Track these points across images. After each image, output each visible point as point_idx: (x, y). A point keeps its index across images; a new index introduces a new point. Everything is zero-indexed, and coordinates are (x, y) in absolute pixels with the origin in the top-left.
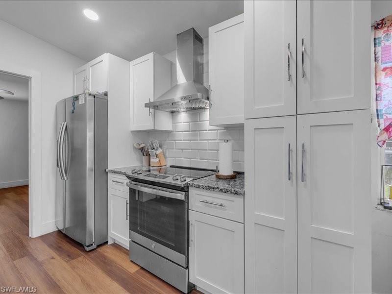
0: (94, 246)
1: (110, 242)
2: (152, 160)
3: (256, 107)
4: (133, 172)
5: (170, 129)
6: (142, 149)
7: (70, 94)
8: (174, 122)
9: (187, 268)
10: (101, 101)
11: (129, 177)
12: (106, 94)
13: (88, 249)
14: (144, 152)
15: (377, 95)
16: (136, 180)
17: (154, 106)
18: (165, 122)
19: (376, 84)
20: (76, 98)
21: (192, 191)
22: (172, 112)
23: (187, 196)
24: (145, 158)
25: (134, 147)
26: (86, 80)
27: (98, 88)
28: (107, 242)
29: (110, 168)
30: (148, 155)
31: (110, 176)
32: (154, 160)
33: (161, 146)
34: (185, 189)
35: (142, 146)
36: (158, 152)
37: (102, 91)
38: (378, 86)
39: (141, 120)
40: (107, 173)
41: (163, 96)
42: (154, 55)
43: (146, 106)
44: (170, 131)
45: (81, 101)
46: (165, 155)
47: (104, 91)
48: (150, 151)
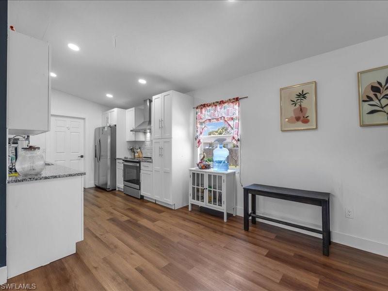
0: (110, 189)
1: (117, 189)
2: (136, 154)
3: (155, 136)
4: (125, 158)
7: (101, 126)
8: (145, 137)
9: (140, 190)
10: (113, 129)
11: (123, 160)
12: (115, 126)
14: (132, 150)
16: (126, 161)
17: (135, 131)
18: (141, 137)
20: (104, 128)
21: (142, 163)
22: (145, 133)
23: (140, 165)
24: (133, 153)
25: (128, 149)
26: (107, 118)
27: (113, 124)
28: (115, 190)
29: (117, 157)
30: (134, 152)
31: (117, 161)
33: (140, 148)
34: (139, 162)
36: (138, 151)
39: (130, 137)
40: (116, 159)
41: (140, 125)
42: (135, 109)
43: (131, 131)
44: (144, 141)
45: (106, 129)
46: (142, 152)
47: (115, 124)
48: (135, 150)
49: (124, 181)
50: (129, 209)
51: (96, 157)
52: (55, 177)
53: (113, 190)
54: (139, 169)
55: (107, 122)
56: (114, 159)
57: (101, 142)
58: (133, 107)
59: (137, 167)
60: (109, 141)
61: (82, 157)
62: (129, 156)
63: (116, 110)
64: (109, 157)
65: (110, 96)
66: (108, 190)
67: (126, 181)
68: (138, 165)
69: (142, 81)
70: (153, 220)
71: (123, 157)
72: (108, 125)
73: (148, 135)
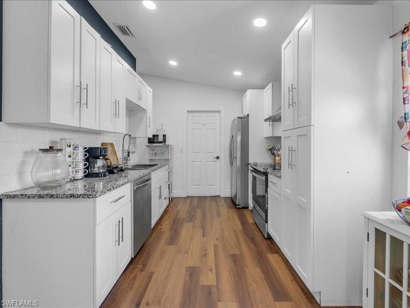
0: (240, 206)
9: (267, 222)
10: (245, 121)
12: (248, 116)
13: (237, 206)
14: (272, 151)
15: (404, 98)
19: (403, 88)
23: (267, 178)
24: (273, 156)
27: (246, 113)
28: (248, 208)
30: (274, 154)
32: (277, 158)
34: (265, 174)
35: (270, 147)
36: (279, 153)
37: (246, 115)
38: (405, 89)
43: (265, 121)
53: (243, 208)
55: (243, 112)
56: (245, 164)
57: (234, 139)
58: (270, 83)
60: (239, 137)
61: (218, 158)
65: (238, 73)
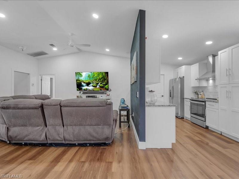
1: (185, 118)
2: (199, 96)
3: (222, 82)
4: (192, 98)
5: (207, 86)
6: (195, 92)
7: (173, 78)
8: (208, 83)
9: (205, 121)
10: (182, 79)
11: (190, 100)
12: (184, 77)
14: (196, 93)
16: (192, 100)
17: (199, 80)
18: (204, 84)
21: (207, 103)
22: (207, 80)
23: (205, 104)
25: (193, 92)
26: (178, 73)
27: (181, 76)
28: (184, 118)
29: (185, 97)
30: (197, 94)
31: (185, 100)
33: (202, 91)
34: (205, 102)
35: (195, 91)
36: (201, 93)
39: (195, 84)
41: (203, 76)
42: (199, 64)
43: (196, 80)
44: (206, 87)
45: (177, 80)
46: (204, 95)
47: (183, 76)
48: (198, 93)
49: (191, 113)
50: (198, 133)
51: (170, 96)
52: (163, 106)
53: (182, 118)
54: (204, 107)
55: (178, 75)
56: (182, 99)
57: (174, 88)
58: (197, 63)
59: (203, 105)
60: (179, 87)
61: (163, 96)
62: (194, 97)
63: (184, 67)
64: (179, 97)
65: (180, 59)
66: (179, 117)
67: (192, 114)
68: (204, 103)
69: (209, 43)
70: (224, 147)
71: (190, 98)
72: (178, 77)
73: (211, 81)
